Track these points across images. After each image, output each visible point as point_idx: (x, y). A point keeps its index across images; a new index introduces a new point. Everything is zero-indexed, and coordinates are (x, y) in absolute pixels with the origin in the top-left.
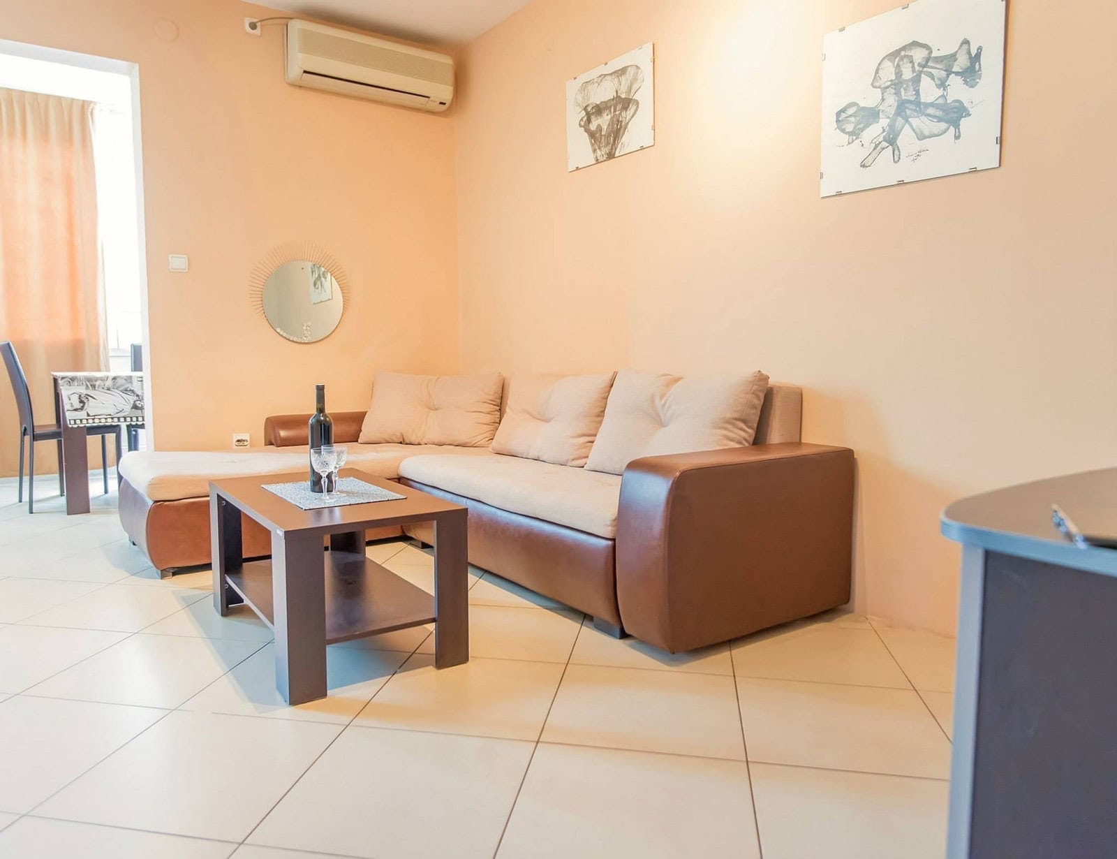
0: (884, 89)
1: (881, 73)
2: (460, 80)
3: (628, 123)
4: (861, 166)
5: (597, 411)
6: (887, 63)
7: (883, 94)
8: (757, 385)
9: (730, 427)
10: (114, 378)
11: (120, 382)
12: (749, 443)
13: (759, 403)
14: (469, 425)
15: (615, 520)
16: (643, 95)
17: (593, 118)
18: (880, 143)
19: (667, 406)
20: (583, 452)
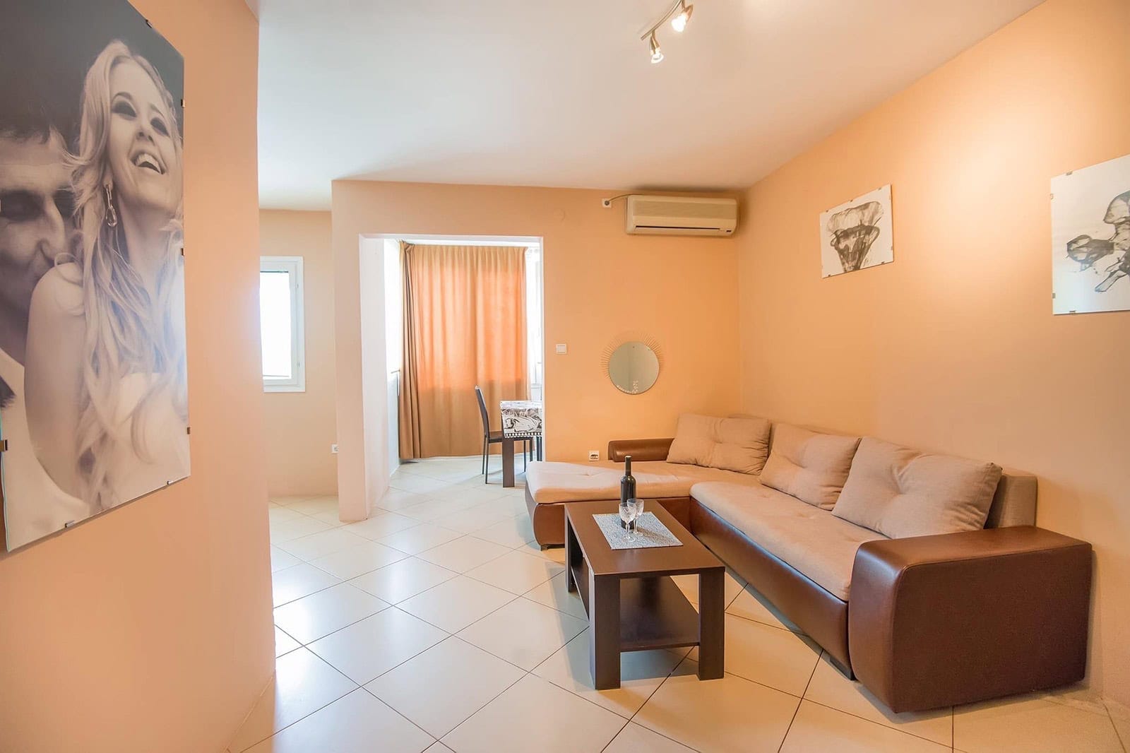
0: (1118, 225)
1: (1113, 211)
2: (742, 214)
3: (870, 245)
4: (1096, 291)
5: (842, 468)
6: (1120, 203)
7: (1116, 229)
8: (989, 475)
9: (962, 510)
10: (529, 410)
11: (532, 412)
12: (981, 525)
13: (992, 491)
14: (744, 457)
15: (849, 587)
16: (884, 224)
17: (842, 240)
18: (1115, 272)
19: (904, 477)
20: (832, 498)
